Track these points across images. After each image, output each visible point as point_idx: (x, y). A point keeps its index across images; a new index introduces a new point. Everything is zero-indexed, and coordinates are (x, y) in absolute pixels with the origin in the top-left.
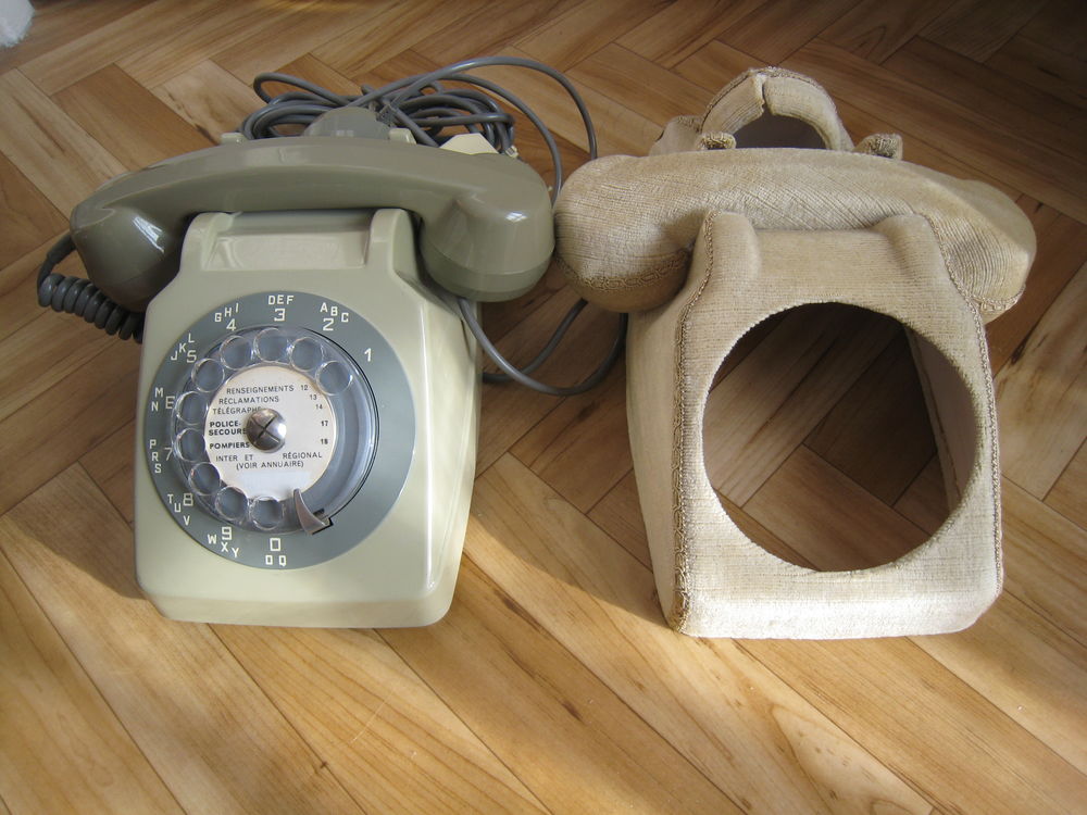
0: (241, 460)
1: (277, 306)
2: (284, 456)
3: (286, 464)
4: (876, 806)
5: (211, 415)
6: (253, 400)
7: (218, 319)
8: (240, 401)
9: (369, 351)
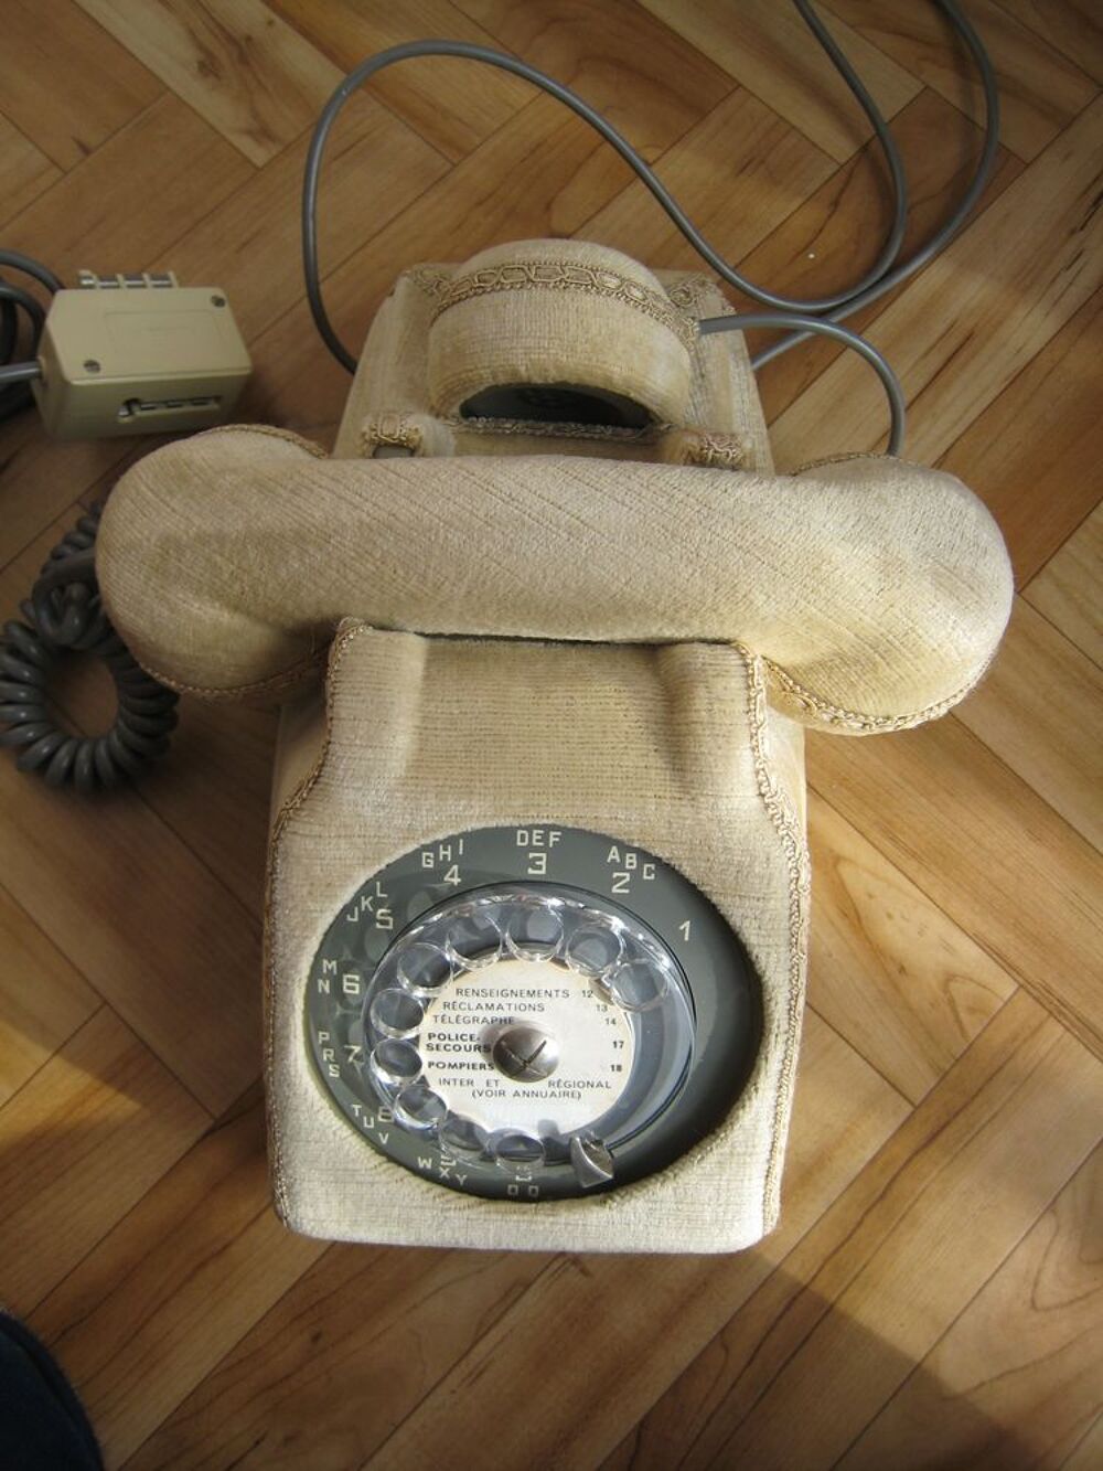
0: (480, 1085)
1: (531, 848)
2: (550, 1084)
3: (553, 1094)
4: (953, 986)
5: (429, 1025)
6: (500, 1007)
7: (428, 863)
8: (479, 1006)
9: (687, 924)
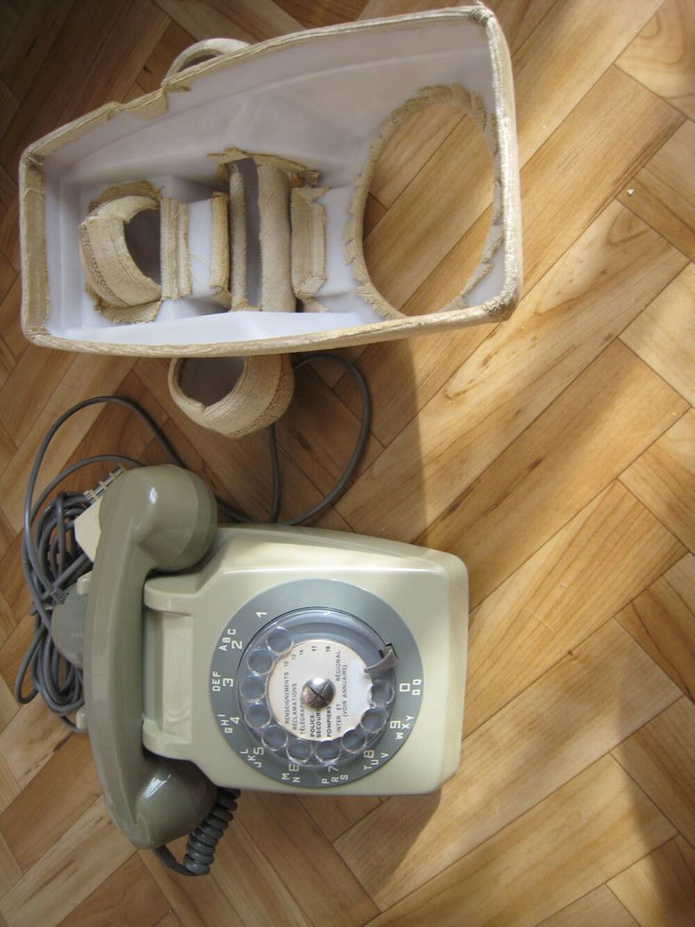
0: (340, 713)
1: (221, 685)
2: (338, 680)
3: (344, 679)
5: (305, 736)
6: (294, 704)
7: (230, 730)
8: (295, 713)
9: (259, 614)
